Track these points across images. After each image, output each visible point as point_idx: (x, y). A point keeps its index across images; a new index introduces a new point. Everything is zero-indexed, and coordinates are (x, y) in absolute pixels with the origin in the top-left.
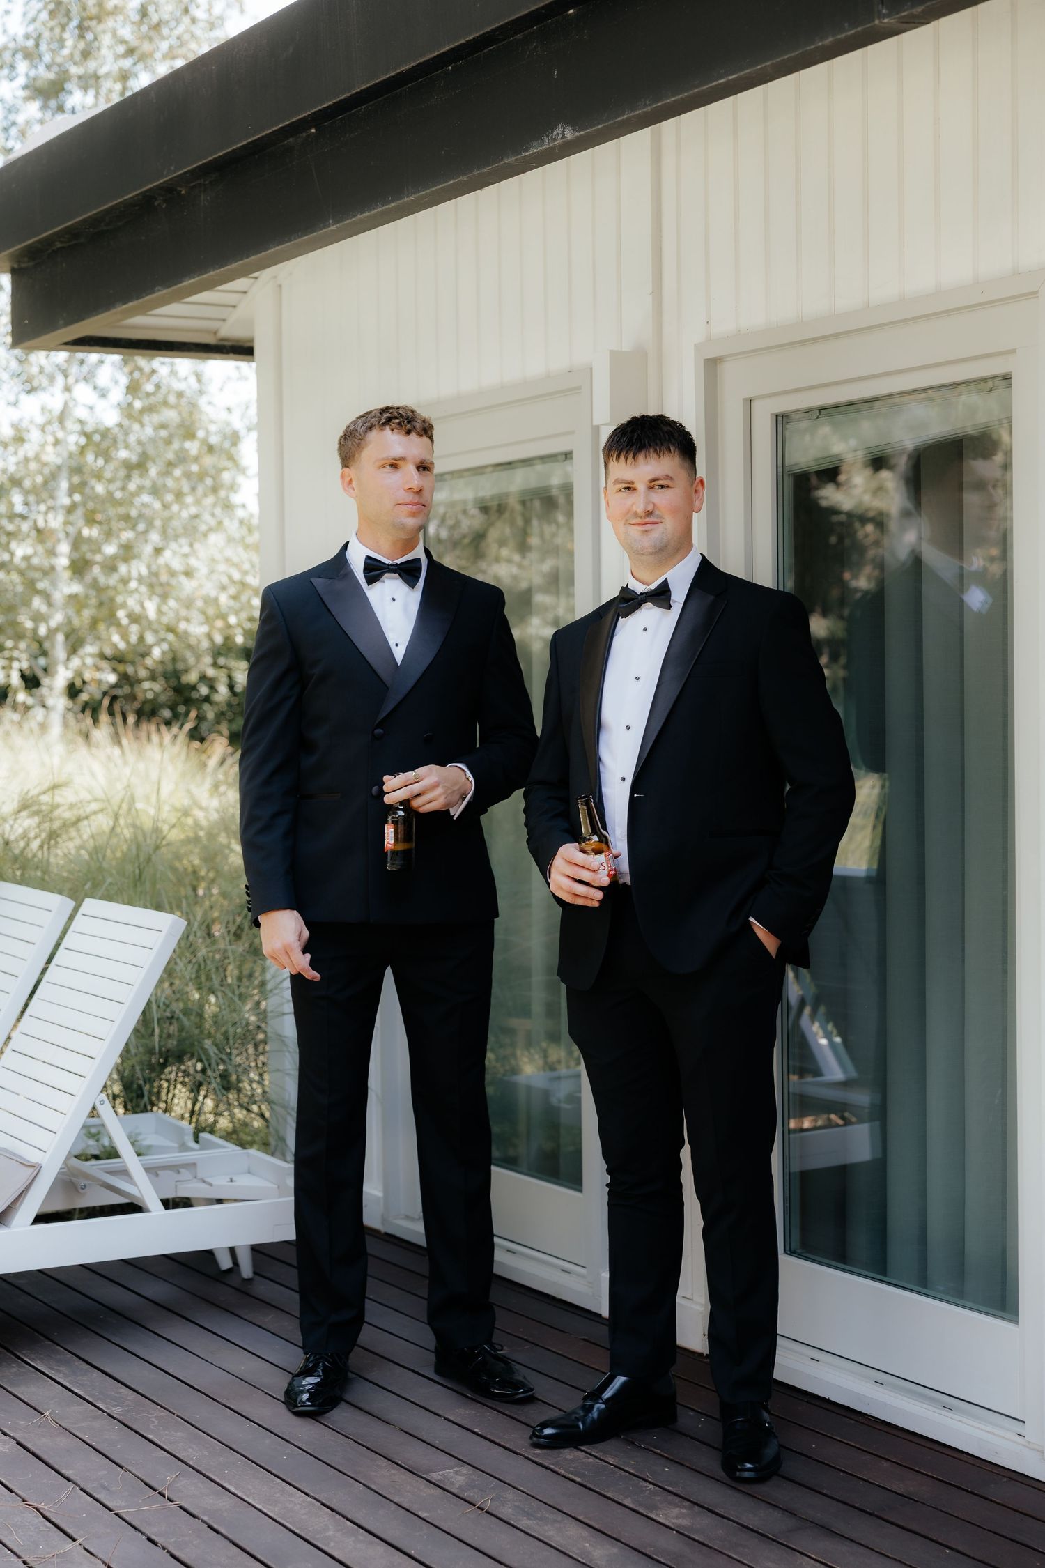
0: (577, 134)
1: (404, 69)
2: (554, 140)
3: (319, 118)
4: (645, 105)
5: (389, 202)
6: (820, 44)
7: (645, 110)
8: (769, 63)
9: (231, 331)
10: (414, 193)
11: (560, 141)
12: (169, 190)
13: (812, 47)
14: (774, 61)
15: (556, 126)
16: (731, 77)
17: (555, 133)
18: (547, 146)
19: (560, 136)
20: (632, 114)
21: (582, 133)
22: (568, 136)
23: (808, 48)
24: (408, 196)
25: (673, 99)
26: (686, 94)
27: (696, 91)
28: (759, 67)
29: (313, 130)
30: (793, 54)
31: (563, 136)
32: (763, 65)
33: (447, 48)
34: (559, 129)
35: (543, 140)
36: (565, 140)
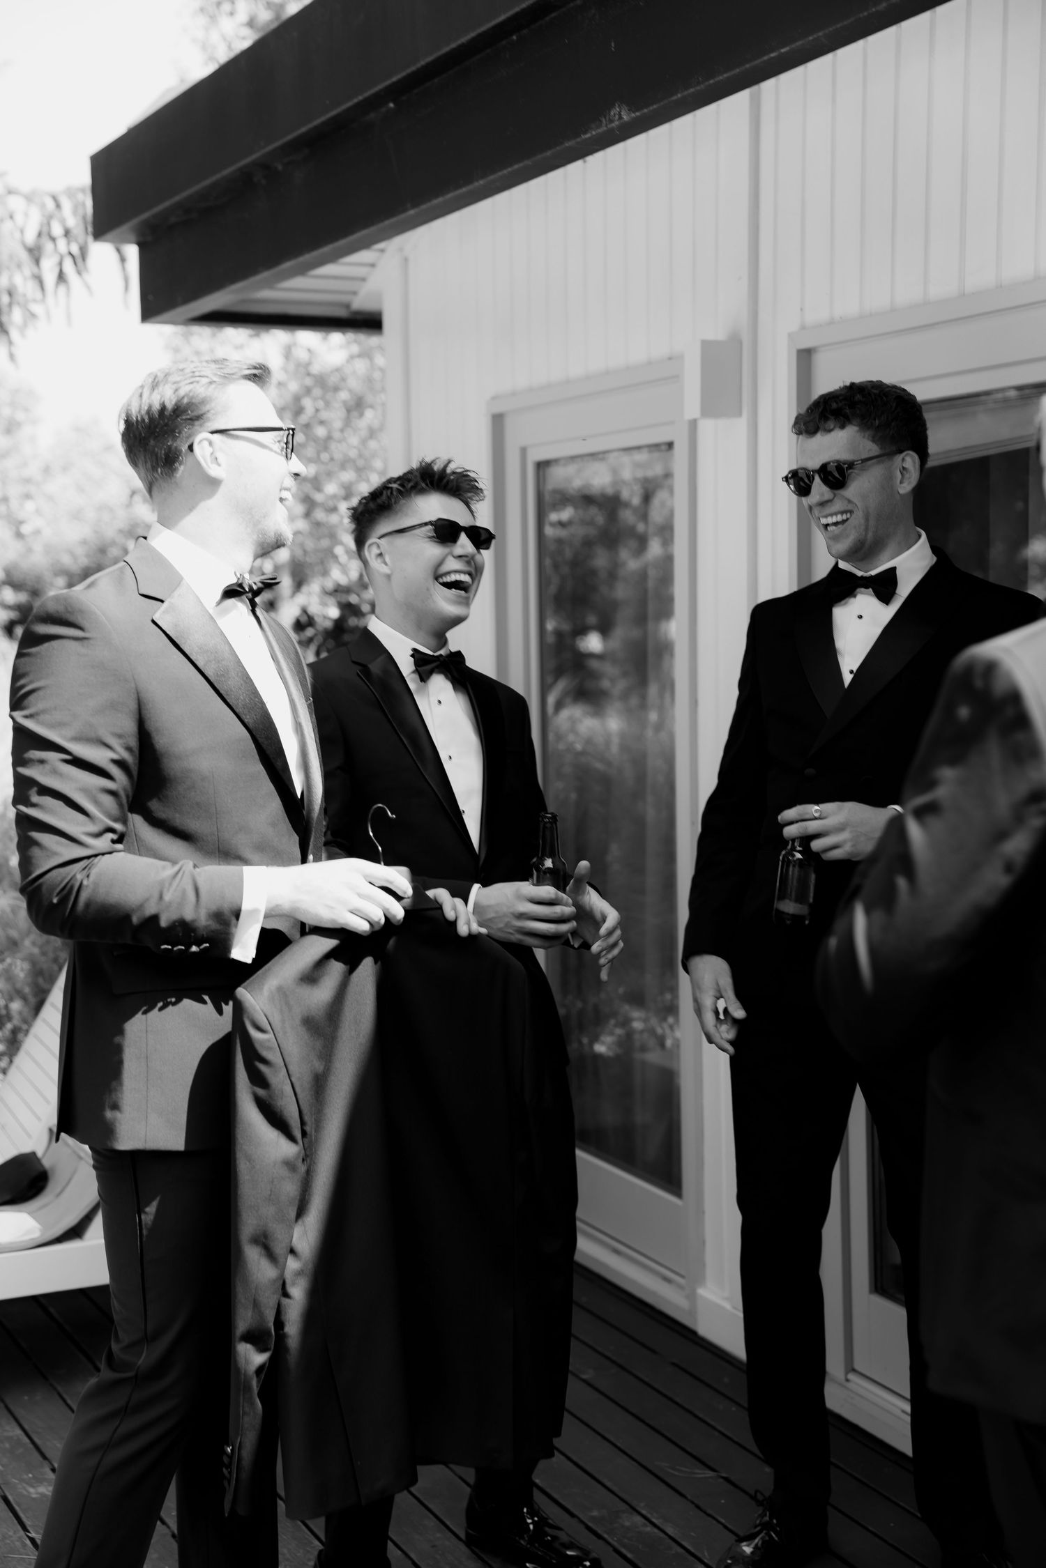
0: (633, 115)
1: (463, 40)
2: (611, 121)
3: (394, 92)
4: (699, 83)
5: (460, 187)
6: (874, 10)
7: (698, 88)
8: (820, 34)
9: (361, 303)
10: (482, 178)
11: (617, 123)
12: (264, 166)
13: (865, 14)
14: (827, 31)
15: (613, 106)
16: (783, 50)
17: (612, 113)
18: (605, 128)
19: (617, 117)
20: (686, 93)
21: (638, 114)
22: (625, 117)
23: (861, 15)
24: (477, 181)
25: (725, 75)
26: (738, 70)
27: (748, 66)
28: (811, 38)
29: (391, 105)
30: (845, 23)
31: (620, 118)
32: (815, 36)
33: (502, 18)
34: (614, 112)
35: (601, 121)
36: (622, 121)
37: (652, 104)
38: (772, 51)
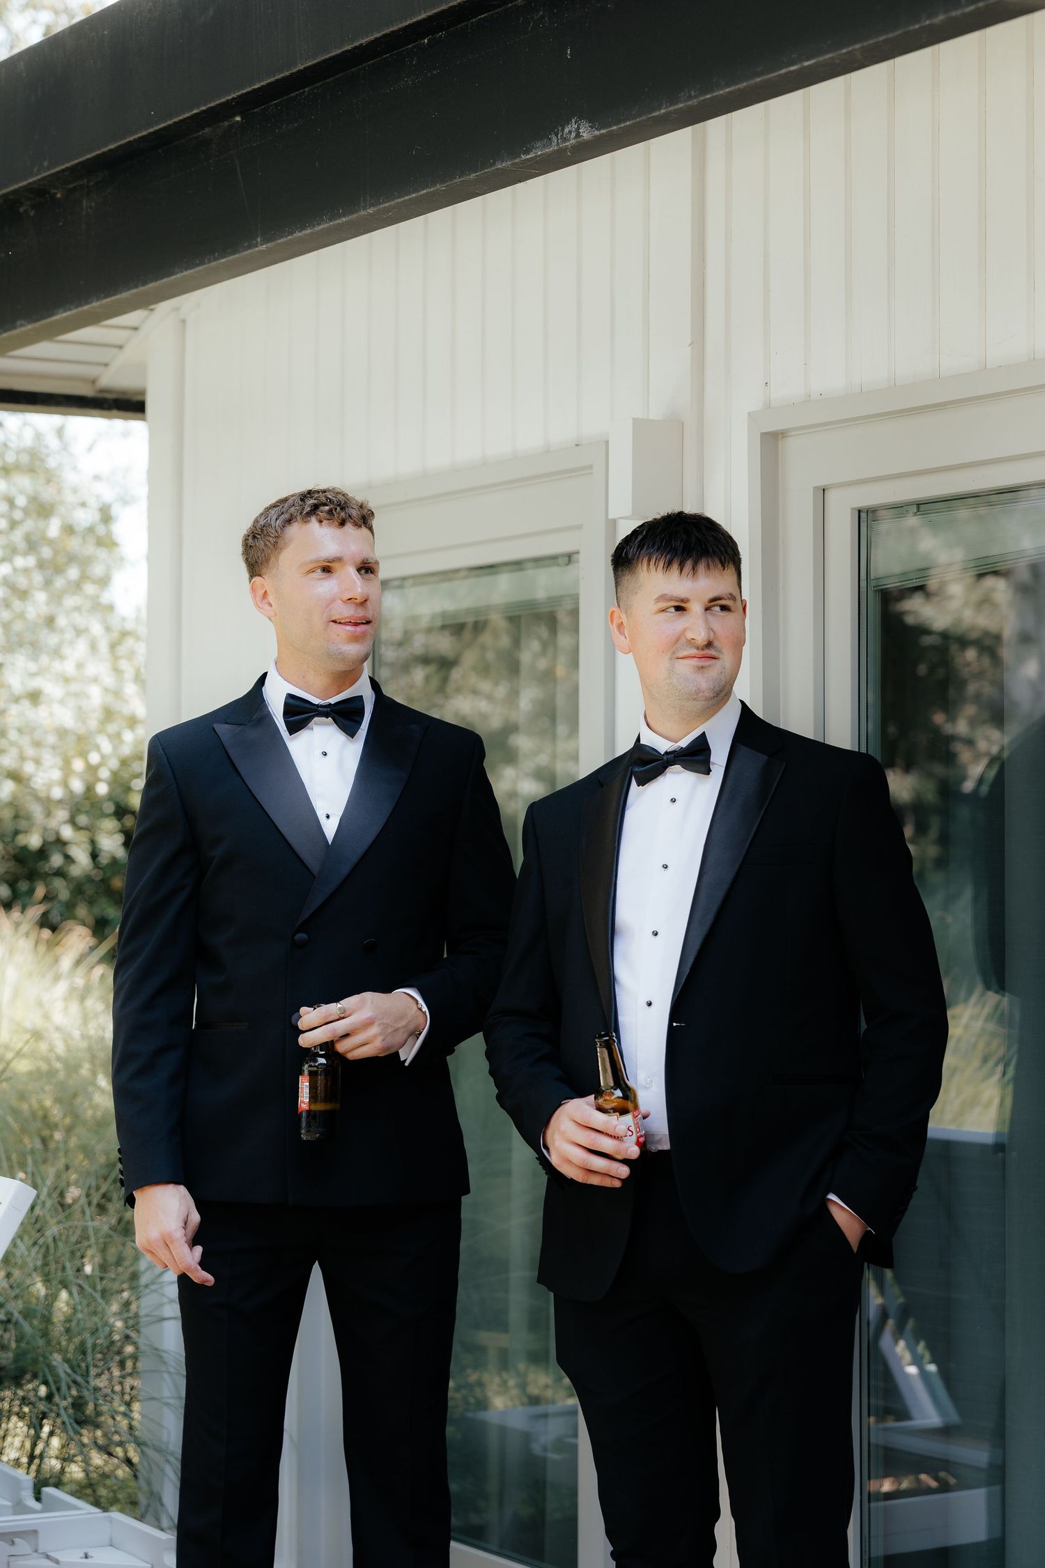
0: (597, 133)
1: (363, 41)
2: (565, 140)
3: (246, 103)
4: (690, 97)
5: (339, 216)
6: (928, 22)
7: (689, 103)
8: (857, 46)
9: (114, 379)
10: (373, 205)
11: (573, 141)
12: (39, 192)
13: (917, 26)
14: (865, 44)
15: (568, 122)
16: (806, 64)
17: (566, 130)
18: (556, 148)
19: (573, 135)
20: (671, 108)
21: (603, 131)
22: (585, 135)
23: (911, 28)
24: (365, 208)
25: (727, 90)
26: (744, 84)
27: (758, 79)
28: (844, 51)
29: (238, 119)
30: (891, 35)
31: (578, 135)
32: (850, 49)
33: (423, 16)
34: (573, 126)
35: (550, 139)
36: (580, 139)
37: (625, 121)
38: (793, 64)
